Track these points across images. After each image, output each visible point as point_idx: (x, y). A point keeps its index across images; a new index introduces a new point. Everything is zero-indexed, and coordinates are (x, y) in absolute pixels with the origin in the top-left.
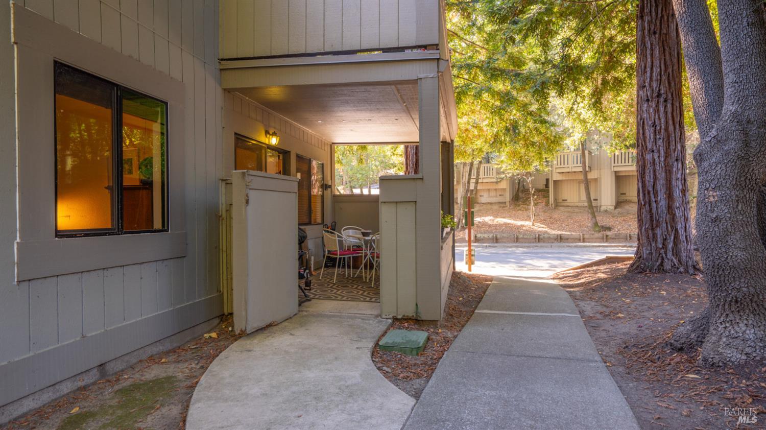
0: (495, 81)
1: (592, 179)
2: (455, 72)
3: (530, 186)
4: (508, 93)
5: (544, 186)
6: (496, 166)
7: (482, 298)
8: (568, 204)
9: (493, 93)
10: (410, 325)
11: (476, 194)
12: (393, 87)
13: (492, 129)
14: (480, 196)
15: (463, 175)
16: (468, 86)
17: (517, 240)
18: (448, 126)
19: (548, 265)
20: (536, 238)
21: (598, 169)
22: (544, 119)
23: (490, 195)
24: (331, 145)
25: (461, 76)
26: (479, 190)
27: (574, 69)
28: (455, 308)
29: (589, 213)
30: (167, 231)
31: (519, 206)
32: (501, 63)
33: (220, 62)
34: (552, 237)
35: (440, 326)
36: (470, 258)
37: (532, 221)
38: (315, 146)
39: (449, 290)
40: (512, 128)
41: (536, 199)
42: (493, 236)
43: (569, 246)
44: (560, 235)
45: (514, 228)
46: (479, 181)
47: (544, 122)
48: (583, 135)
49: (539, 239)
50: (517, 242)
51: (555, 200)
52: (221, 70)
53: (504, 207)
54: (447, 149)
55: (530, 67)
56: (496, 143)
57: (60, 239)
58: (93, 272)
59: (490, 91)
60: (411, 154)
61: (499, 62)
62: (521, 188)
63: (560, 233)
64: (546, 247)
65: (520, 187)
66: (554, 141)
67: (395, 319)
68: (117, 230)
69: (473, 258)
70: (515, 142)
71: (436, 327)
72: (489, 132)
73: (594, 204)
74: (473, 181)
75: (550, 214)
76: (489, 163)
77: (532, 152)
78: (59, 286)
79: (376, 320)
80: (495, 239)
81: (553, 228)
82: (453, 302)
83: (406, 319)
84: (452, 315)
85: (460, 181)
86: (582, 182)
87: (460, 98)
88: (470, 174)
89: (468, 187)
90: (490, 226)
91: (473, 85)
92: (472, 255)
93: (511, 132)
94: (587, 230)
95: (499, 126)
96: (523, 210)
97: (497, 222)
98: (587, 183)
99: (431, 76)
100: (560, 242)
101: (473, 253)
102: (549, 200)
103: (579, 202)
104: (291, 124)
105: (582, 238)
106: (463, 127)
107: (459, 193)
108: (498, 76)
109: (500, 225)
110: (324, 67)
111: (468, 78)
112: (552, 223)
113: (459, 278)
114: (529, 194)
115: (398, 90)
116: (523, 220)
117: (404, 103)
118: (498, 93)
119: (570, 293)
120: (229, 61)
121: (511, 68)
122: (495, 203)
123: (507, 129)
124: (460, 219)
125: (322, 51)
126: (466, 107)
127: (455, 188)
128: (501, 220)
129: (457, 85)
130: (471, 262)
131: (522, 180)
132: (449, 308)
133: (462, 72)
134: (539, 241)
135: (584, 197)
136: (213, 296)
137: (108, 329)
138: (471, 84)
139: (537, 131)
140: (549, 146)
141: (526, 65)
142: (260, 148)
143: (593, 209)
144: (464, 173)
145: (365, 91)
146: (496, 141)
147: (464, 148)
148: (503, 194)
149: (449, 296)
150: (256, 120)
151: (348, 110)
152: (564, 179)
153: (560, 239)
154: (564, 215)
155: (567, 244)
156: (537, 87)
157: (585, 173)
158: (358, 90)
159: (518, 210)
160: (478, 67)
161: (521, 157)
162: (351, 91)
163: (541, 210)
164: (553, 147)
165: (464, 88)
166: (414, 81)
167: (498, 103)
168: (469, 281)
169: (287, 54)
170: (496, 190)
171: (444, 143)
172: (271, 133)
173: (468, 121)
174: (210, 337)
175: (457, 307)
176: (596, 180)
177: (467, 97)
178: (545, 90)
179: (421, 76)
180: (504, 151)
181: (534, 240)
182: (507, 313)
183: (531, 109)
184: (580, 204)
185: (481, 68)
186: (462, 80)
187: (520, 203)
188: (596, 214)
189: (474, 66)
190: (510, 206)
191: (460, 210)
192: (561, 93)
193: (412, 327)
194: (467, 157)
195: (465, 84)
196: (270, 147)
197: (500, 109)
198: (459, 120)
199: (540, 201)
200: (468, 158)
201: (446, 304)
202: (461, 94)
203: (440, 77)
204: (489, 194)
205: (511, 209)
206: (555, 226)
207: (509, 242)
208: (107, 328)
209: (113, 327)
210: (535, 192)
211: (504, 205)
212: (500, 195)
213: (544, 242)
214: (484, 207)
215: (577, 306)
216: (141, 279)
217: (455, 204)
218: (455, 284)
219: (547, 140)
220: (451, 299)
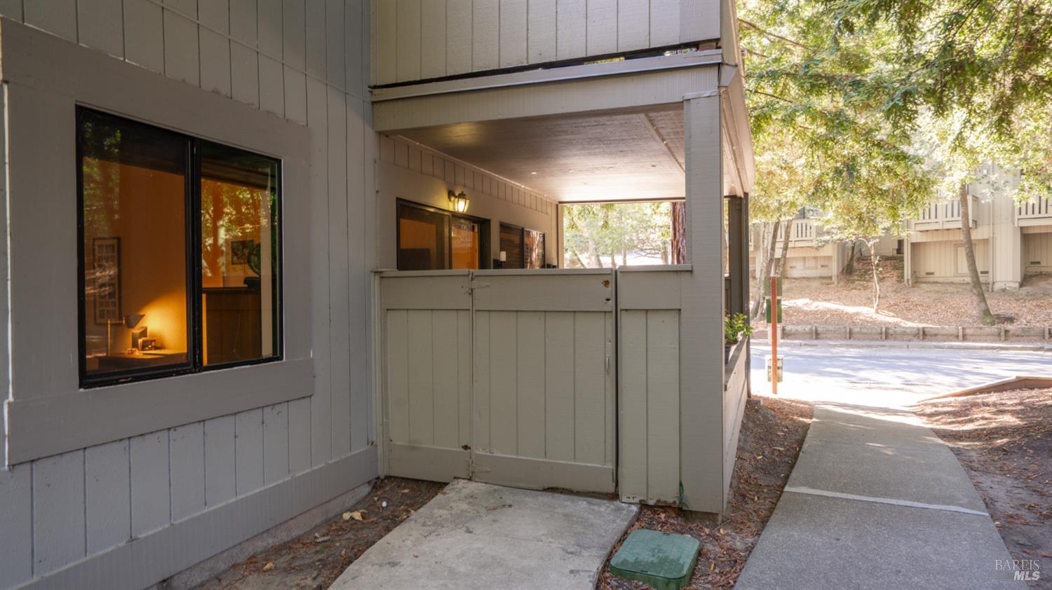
0: (817, 95)
1: (978, 240)
2: (751, 84)
3: (872, 252)
4: (839, 114)
5: (895, 252)
6: (815, 224)
7: (796, 457)
8: (935, 280)
9: (814, 115)
10: (669, 517)
11: (784, 264)
12: (642, 116)
13: (813, 171)
14: (791, 267)
15: (764, 238)
16: (772, 106)
17: (851, 335)
18: (739, 172)
19: (899, 381)
20: (881, 333)
21: (989, 225)
22: (902, 152)
23: (807, 266)
24: (557, 205)
25: (761, 91)
26: (789, 258)
27: (966, 66)
28: (750, 477)
29: (974, 294)
30: (281, 358)
31: (853, 282)
32: (828, 64)
33: (371, 92)
34: (908, 331)
35: (723, 522)
36: (775, 373)
37: (875, 306)
38: (531, 208)
39: (739, 440)
40: (845, 169)
41: (881, 272)
42: (811, 329)
43: (940, 347)
44: (923, 328)
45: (846, 316)
46: (789, 246)
47: (902, 157)
48: (969, 174)
49: (887, 334)
50: (850, 338)
51: (914, 273)
52: (373, 103)
53: (828, 284)
54: (738, 207)
55: (879, 68)
56: (818, 194)
57: (87, 390)
58: (150, 436)
59: (810, 111)
60: (680, 213)
61: (825, 64)
62: (857, 255)
63: (921, 326)
64: (900, 347)
65: (855, 253)
66: (920, 187)
67: (643, 505)
68: (192, 365)
69: (779, 371)
70: (852, 192)
71: (715, 525)
72: (807, 177)
73: (982, 279)
74: (779, 246)
75: (905, 295)
76: (804, 218)
77: (882, 205)
78: (87, 465)
79: (612, 506)
80: (814, 334)
81: (910, 317)
82: (746, 464)
83: (662, 507)
84: (744, 496)
85: (759, 247)
86: (961, 245)
87: (759, 125)
88: (775, 236)
89: (772, 255)
90: (806, 313)
91: (781, 103)
92: (779, 368)
93: (844, 174)
94: (971, 321)
95: (823, 166)
96: (860, 289)
97: (817, 307)
98: (970, 246)
99: (707, 95)
100: (924, 339)
101: (779, 364)
102: (903, 273)
103: (955, 277)
104: (491, 178)
105: (961, 334)
106: (764, 168)
107: (758, 264)
108: (824, 87)
109: (824, 313)
110: (527, 90)
111: (772, 94)
112: (909, 310)
113: (757, 411)
114: (870, 264)
115: (651, 121)
116: (859, 305)
117: (663, 140)
118: (822, 114)
119: (958, 452)
120: (385, 89)
121: (845, 72)
122: (815, 278)
123: (838, 172)
124: (759, 303)
125: (525, 64)
126: (769, 139)
127: (751, 255)
128: (822, 305)
129: (755, 105)
130: (776, 378)
131: (858, 243)
132: (740, 478)
133: (762, 84)
134: (886, 338)
135: (964, 267)
136: (358, 451)
137: (175, 523)
138: (778, 102)
139: (889, 172)
140: (910, 196)
141: (870, 66)
142: (441, 219)
143: (981, 288)
144: (765, 234)
145: (596, 125)
146: (819, 191)
147: (765, 202)
148: (826, 264)
149: (740, 452)
150: (433, 176)
151: (575, 155)
152: (929, 240)
153: (924, 334)
154: (929, 297)
155: (935, 343)
156: (896, 101)
157: (968, 231)
158: (586, 124)
159: (852, 289)
160: (788, 74)
161: (860, 214)
162: (574, 125)
163: (890, 289)
164: (917, 197)
165: (766, 109)
166: (677, 105)
167: (822, 130)
168: (774, 417)
169: (470, 71)
170: (815, 258)
171: (733, 198)
172: (457, 194)
173: (773, 159)
174: (352, 518)
175: (752, 476)
176: (986, 241)
177: (771, 122)
178: (910, 106)
179: (689, 95)
180: (831, 206)
181: (878, 337)
182: (844, 496)
183: (878, 137)
184: (957, 280)
185: (793, 76)
186: (762, 96)
187: (856, 277)
188: (986, 295)
189: (782, 74)
190: (838, 283)
191: (759, 289)
192: (941, 108)
193: (672, 521)
194: (771, 214)
195: (767, 103)
196: (456, 216)
197: (826, 140)
198: (757, 158)
199: (888, 275)
200: (772, 216)
201: (734, 470)
202: (761, 119)
203: (723, 96)
204: (805, 264)
205: (841, 287)
206: (915, 314)
207: (836, 339)
208: (175, 521)
209: (186, 519)
210: (879, 261)
211: (829, 281)
212: (822, 266)
213: (895, 339)
214: (797, 283)
215: (977, 485)
216: (235, 437)
217: (751, 279)
218: (751, 425)
219: (908, 186)
220: (742, 459)
